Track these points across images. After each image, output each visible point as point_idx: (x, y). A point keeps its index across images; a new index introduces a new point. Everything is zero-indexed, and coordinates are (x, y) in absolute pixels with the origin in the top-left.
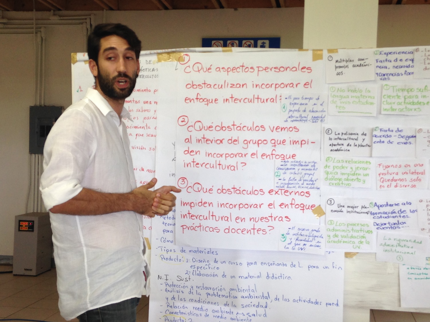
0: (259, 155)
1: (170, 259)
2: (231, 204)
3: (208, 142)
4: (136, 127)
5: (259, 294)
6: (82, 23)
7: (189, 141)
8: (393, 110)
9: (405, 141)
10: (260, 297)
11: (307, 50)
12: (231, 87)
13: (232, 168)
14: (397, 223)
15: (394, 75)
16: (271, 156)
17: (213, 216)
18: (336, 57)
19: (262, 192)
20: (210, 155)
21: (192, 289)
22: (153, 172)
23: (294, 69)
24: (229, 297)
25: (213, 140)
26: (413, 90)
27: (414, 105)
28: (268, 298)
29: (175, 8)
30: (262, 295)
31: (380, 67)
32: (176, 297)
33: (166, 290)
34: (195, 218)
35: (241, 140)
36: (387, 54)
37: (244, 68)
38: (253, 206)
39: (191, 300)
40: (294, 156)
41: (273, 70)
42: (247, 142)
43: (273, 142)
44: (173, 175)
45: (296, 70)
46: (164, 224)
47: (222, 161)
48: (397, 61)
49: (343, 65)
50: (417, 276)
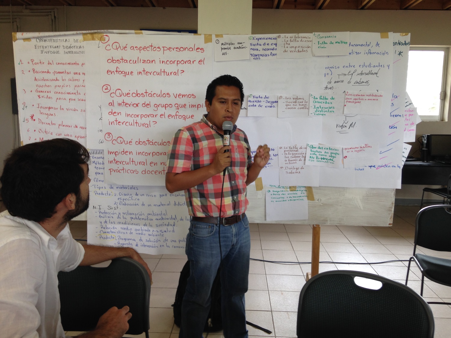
0: (166, 116)
1: (102, 194)
2: (146, 153)
3: (127, 106)
4: (69, 93)
5: (169, 216)
6: (48, 15)
7: (112, 104)
9: (271, 105)
10: (170, 219)
11: (200, 35)
12: (143, 63)
13: (146, 126)
15: (263, 55)
16: (175, 116)
17: (133, 161)
18: (222, 41)
20: (129, 116)
21: (119, 215)
22: (85, 128)
23: (191, 49)
24: (147, 220)
25: (130, 104)
28: (175, 219)
29: (118, 5)
30: (171, 218)
31: (253, 50)
32: (108, 221)
33: (100, 217)
34: (120, 163)
35: (152, 104)
36: (258, 39)
37: (153, 48)
38: (163, 154)
39: (120, 223)
40: (192, 116)
41: (175, 49)
42: (157, 106)
43: (177, 105)
44: (101, 131)
45: (192, 50)
46: (96, 168)
47: (139, 120)
48: (265, 45)
49: (227, 47)
50: (277, 200)
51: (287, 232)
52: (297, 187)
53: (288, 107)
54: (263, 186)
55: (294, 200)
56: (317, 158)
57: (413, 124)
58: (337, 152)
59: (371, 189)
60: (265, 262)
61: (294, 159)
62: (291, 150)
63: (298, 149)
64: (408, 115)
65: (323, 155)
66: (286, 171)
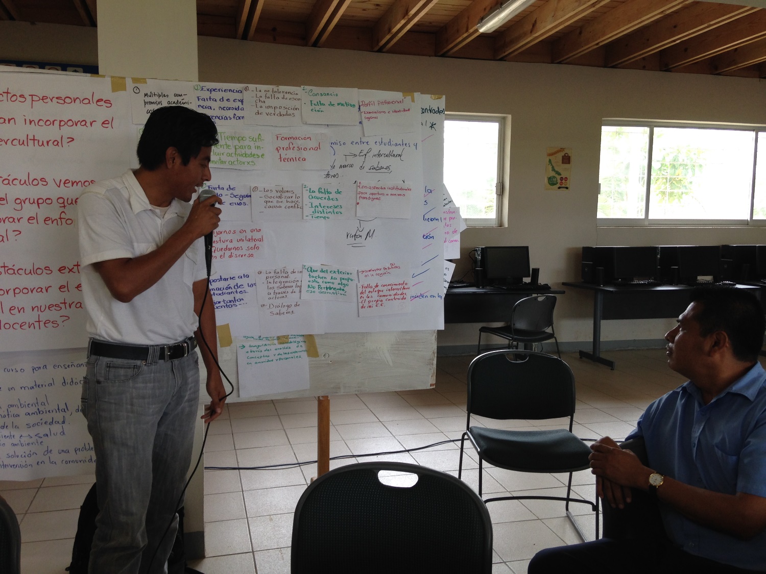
0: (41, 220)
5: (53, 407)
8: (223, 162)
9: (239, 202)
10: (54, 411)
11: (103, 76)
14: (234, 300)
15: (221, 118)
16: (59, 220)
18: (144, 89)
19: (49, 270)
23: (86, 101)
24: (7, 416)
26: (244, 139)
27: (246, 157)
28: (66, 410)
30: (57, 408)
31: (203, 107)
35: (11, 198)
36: (210, 91)
37: (10, 96)
38: (35, 290)
41: (55, 100)
42: (20, 202)
43: (61, 201)
45: (89, 103)
48: (223, 101)
49: (155, 101)
50: (258, 360)
51: (278, 415)
52: (290, 337)
53: (269, 204)
54: (233, 338)
55: (287, 359)
56: (319, 287)
57: (455, 232)
58: (349, 276)
59: (403, 332)
60: (241, 471)
61: (283, 290)
62: (278, 275)
63: (289, 273)
64: (448, 219)
65: (329, 283)
66: (270, 310)
